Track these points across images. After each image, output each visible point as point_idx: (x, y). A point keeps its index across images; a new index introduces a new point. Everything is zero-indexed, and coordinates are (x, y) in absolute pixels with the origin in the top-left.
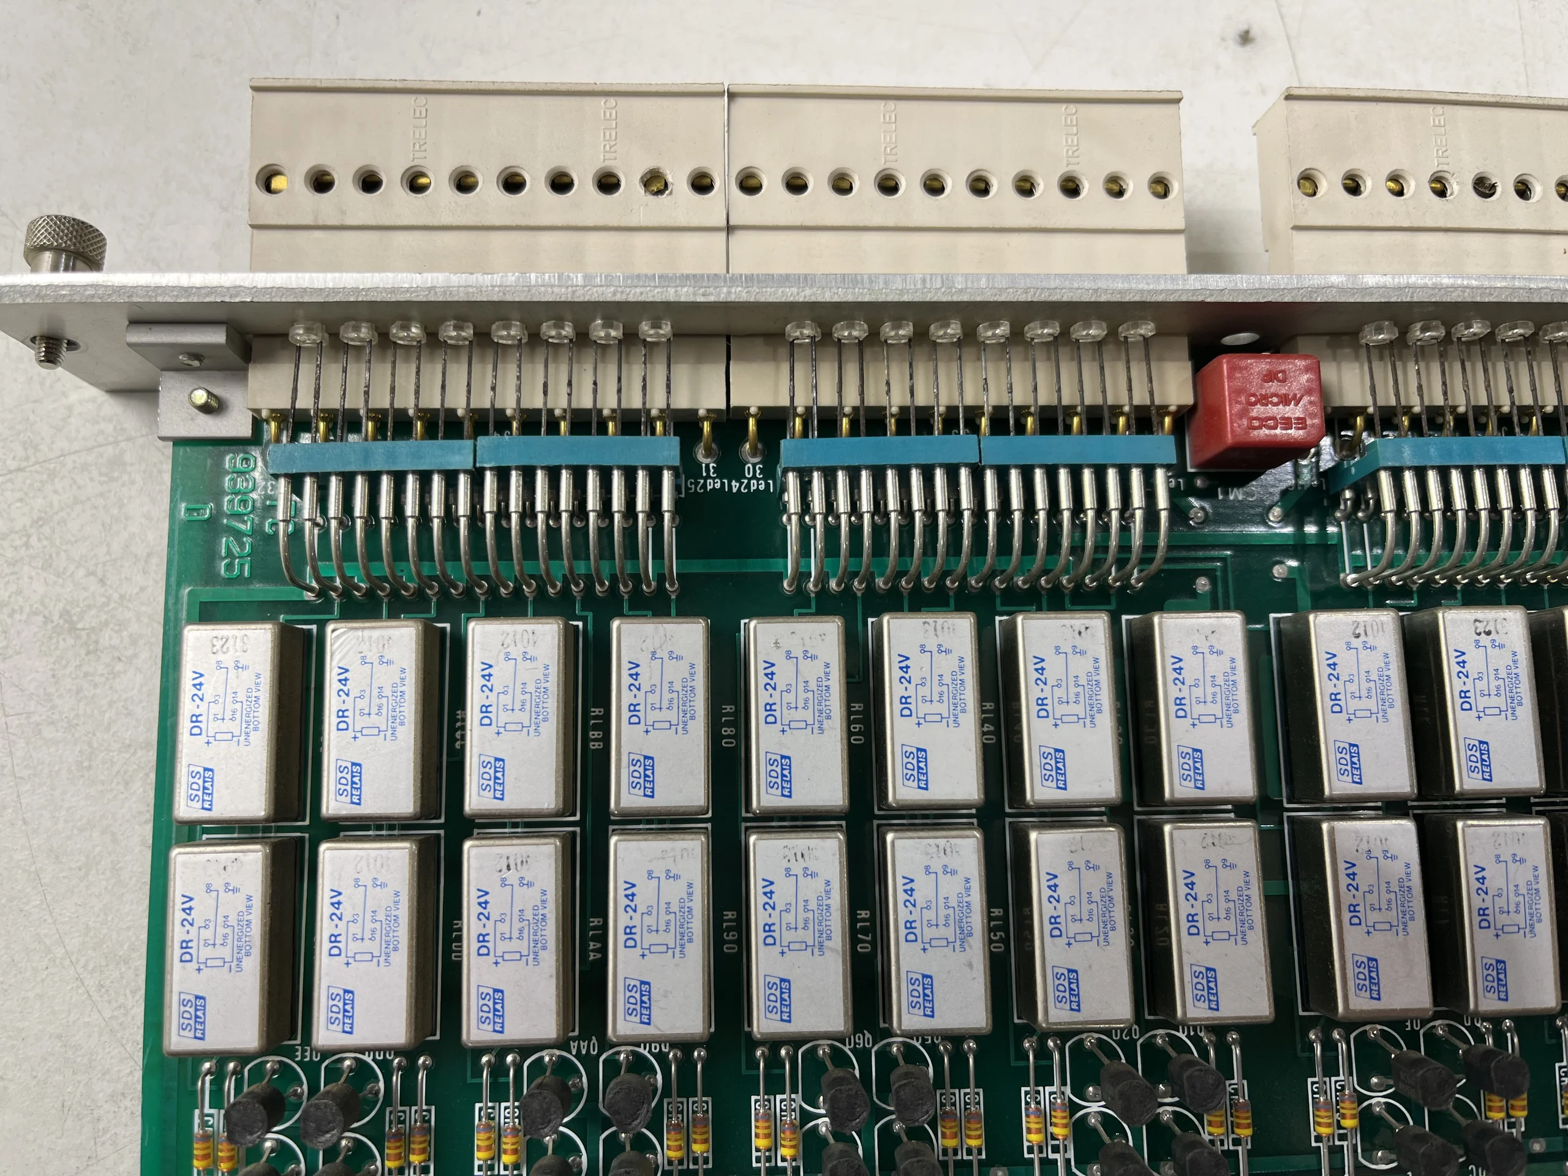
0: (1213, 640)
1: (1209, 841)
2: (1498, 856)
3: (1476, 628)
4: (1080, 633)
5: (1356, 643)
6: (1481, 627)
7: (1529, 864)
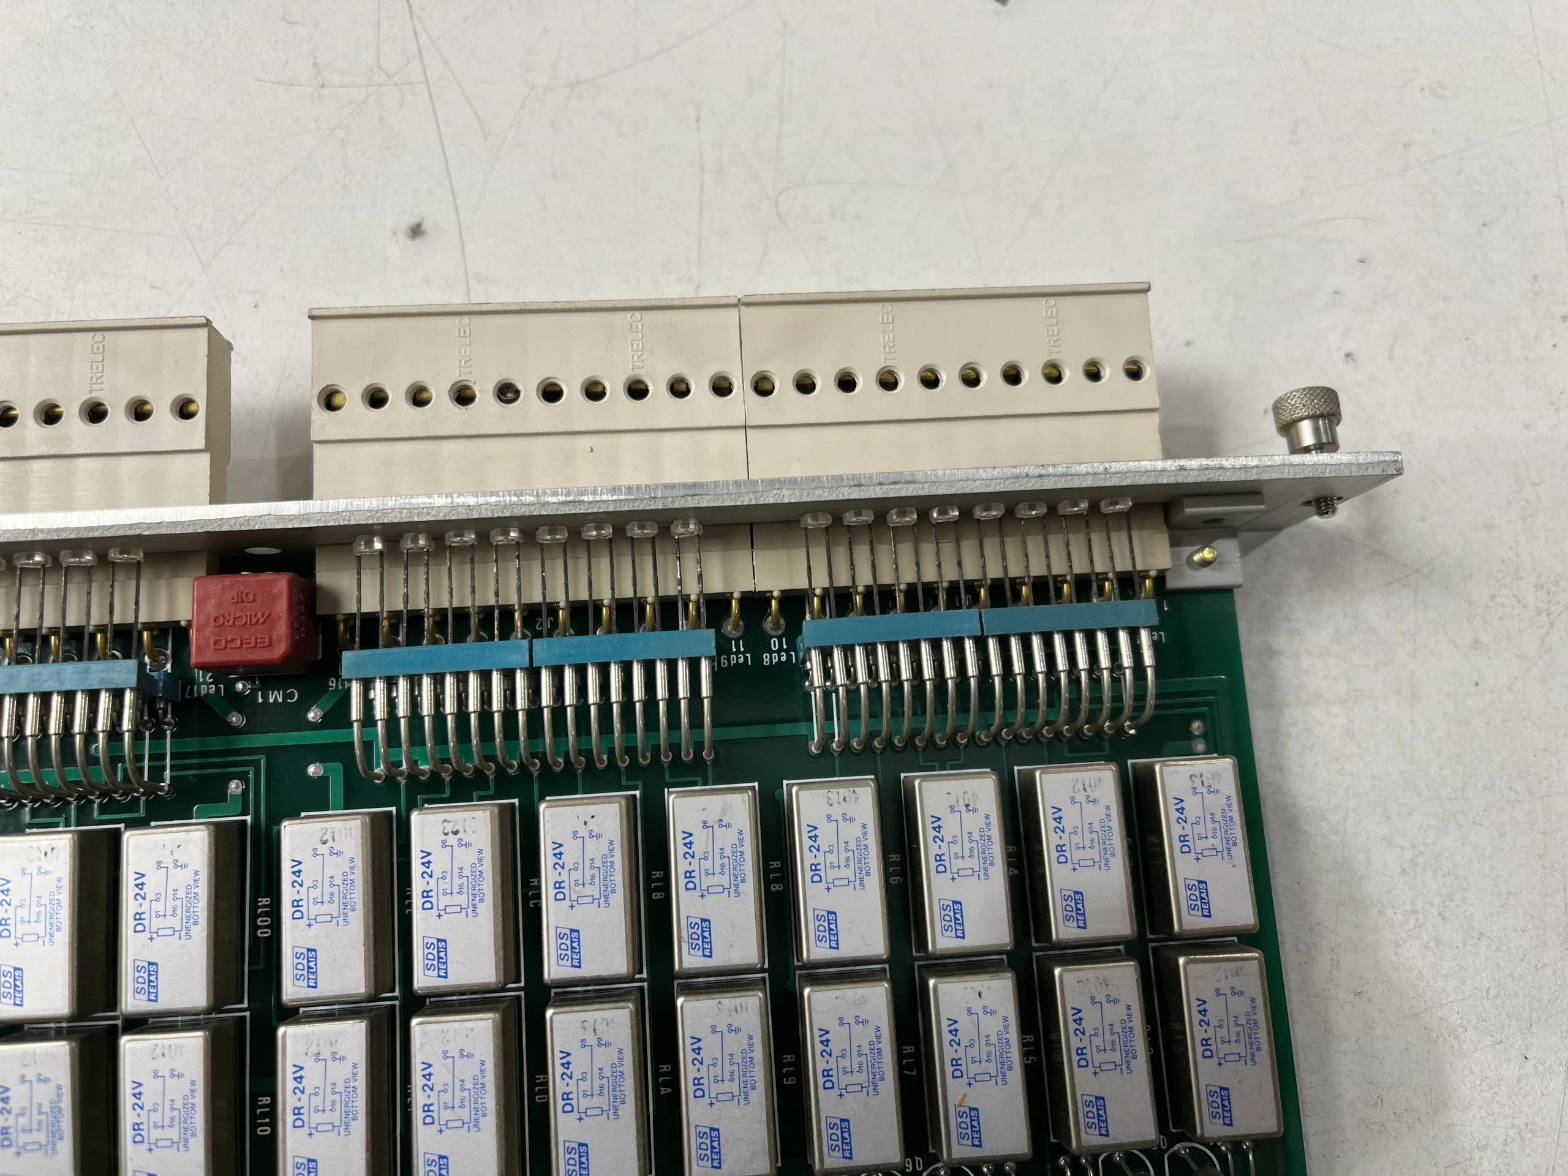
0: (177, 855)
1: (159, 1051)
2: (445, 1052)
3: (444, 829)
4: (46, 854)
5: (324, 849)
6: (449, 828)
7: (476, 1059)
